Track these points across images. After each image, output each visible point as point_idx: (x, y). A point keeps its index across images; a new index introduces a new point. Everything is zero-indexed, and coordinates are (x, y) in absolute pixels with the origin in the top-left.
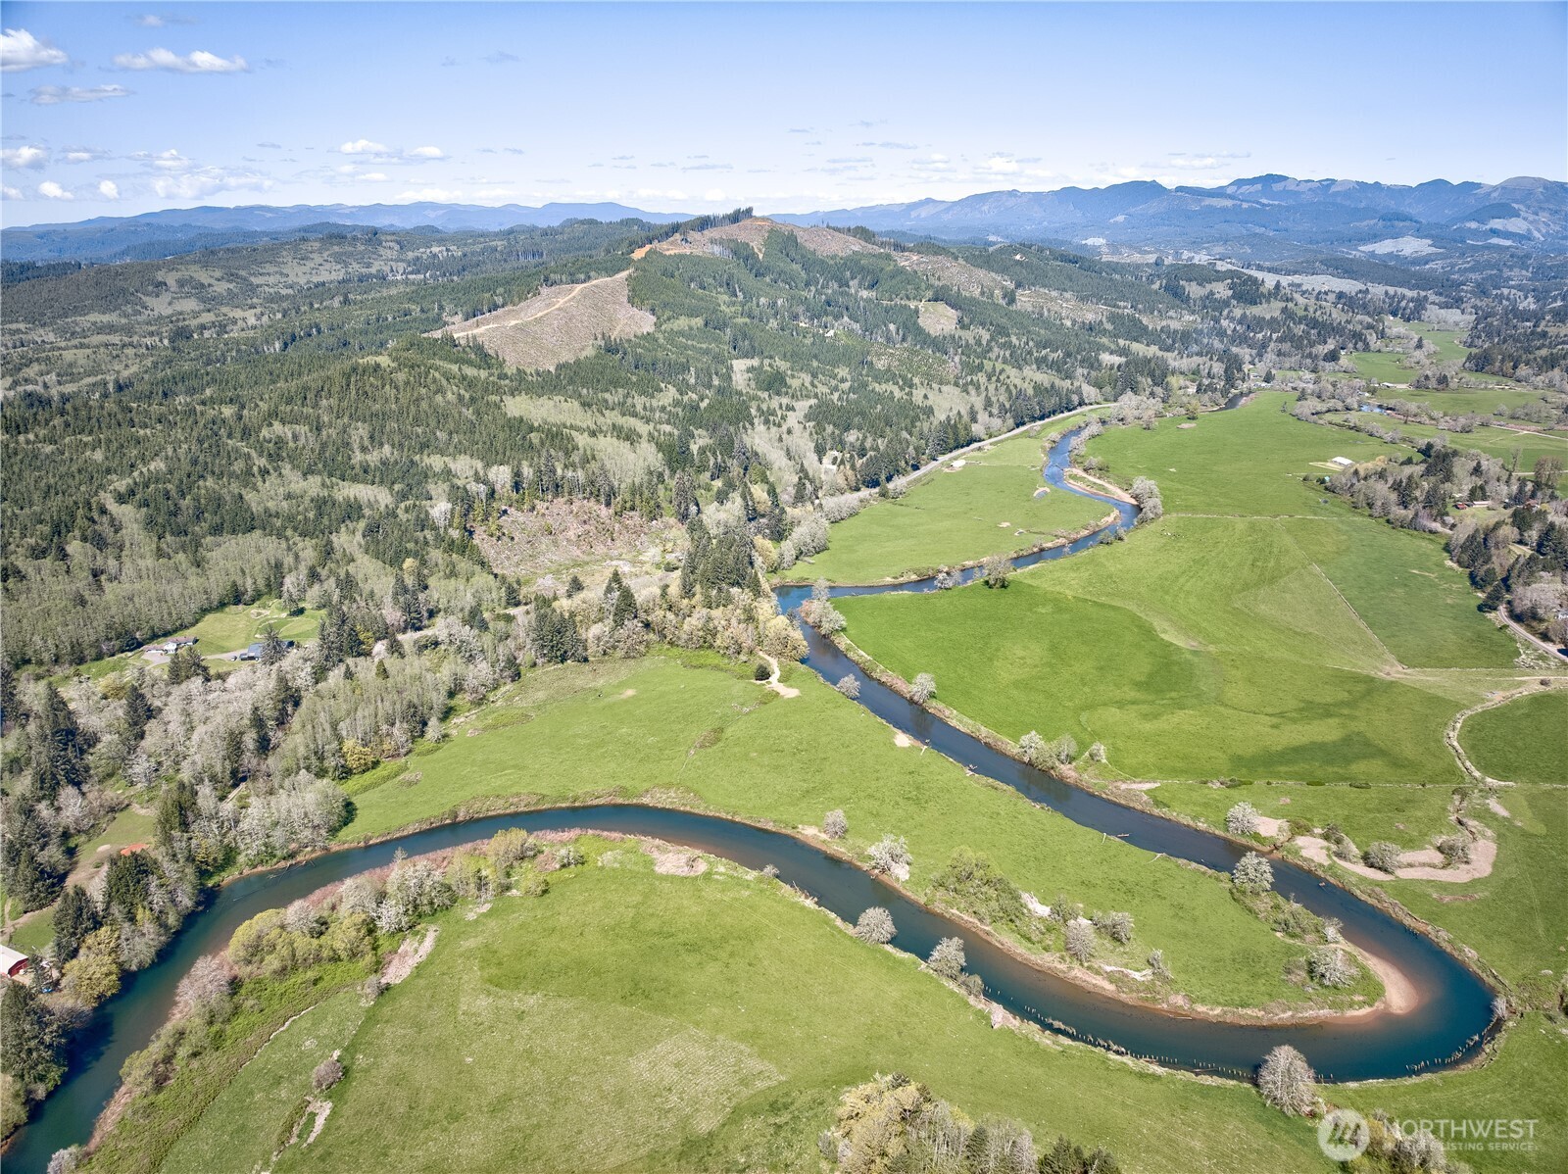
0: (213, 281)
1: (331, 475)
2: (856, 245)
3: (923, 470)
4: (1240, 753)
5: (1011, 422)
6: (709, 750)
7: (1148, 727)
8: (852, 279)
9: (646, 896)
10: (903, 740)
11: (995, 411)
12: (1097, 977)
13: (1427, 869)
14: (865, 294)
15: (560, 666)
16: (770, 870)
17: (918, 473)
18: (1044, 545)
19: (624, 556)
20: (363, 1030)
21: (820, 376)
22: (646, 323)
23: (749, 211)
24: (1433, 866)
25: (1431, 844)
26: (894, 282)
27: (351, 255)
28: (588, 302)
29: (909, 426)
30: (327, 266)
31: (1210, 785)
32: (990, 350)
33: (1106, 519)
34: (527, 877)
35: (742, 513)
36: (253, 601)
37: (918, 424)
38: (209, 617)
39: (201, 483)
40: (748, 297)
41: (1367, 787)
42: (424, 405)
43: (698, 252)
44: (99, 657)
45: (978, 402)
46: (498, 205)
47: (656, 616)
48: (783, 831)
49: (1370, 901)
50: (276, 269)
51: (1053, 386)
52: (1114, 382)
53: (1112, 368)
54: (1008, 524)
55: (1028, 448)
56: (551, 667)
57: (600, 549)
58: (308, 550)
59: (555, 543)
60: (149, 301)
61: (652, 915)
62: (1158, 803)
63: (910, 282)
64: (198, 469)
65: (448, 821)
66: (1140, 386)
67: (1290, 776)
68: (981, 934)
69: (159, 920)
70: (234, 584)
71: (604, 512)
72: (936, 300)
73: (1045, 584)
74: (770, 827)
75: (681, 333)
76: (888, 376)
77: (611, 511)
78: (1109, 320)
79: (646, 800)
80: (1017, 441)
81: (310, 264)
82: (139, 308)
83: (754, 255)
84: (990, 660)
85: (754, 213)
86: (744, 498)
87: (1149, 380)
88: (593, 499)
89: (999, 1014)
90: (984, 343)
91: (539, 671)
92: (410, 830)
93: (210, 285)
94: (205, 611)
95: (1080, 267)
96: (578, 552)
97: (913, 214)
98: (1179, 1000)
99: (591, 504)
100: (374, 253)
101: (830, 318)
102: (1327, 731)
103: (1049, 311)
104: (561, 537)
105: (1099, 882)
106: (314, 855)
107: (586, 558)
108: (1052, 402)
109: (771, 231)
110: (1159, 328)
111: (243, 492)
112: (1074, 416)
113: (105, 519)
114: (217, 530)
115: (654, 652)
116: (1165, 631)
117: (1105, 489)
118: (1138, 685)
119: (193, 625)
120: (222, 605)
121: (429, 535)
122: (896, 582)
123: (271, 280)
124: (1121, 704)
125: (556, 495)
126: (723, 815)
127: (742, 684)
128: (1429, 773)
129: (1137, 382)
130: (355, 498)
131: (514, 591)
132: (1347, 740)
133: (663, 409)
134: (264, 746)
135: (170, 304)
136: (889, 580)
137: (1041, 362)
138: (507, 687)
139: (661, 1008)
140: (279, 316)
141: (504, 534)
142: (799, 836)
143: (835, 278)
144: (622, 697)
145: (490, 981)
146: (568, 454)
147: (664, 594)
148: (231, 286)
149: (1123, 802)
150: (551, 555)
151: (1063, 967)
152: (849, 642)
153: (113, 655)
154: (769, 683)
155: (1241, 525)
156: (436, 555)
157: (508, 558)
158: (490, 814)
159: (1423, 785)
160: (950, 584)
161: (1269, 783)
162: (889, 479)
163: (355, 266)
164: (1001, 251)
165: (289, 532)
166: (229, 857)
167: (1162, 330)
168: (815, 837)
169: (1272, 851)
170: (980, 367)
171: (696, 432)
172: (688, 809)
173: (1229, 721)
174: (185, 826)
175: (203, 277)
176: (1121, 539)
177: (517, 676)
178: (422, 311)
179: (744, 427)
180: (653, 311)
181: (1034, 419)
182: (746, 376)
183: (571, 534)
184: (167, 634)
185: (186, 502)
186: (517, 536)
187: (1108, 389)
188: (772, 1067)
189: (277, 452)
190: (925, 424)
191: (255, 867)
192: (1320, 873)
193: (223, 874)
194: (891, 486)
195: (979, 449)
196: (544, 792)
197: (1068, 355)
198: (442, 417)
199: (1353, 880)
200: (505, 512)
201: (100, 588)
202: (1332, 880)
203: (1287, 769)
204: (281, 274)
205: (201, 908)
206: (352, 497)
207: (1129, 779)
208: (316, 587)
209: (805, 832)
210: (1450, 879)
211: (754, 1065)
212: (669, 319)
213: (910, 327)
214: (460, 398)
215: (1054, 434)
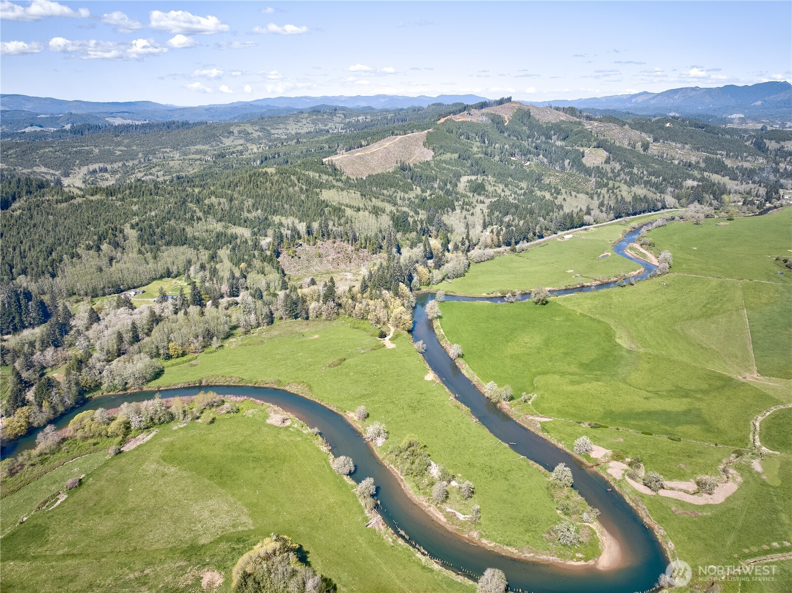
0: (254, 132)
1: (230, 222)
2: (563, 117)
3: (545, 239)
4: (614, 409)
5: (612, 215)
6: (332, 369)
7: (571, 388)
8: (554, 135)
9: (254, 432)
10: (430, 376)
11: (604, 209)
12: (440, 514)
13: (682, 493)
14: (559, 143)
15: (294, 320)
16: (316, 430)
17: (542, 240)
18: (585, 284)
19: (352, 271)
20: (100, 468)
21: (510, 186)
22: (428, 155)
23: (509, 100)
24: (686, 492)
25: (695, 479)
26: (577, 136)
27: (318, 120)
28: (401, 145)
29: (545, 215)
30: (308, 125)
31: (582, 424)
32: (619, 175)
33: (633, 273)
34: (209, 415)
35: (422, 254)
36: (176, 277)
37: (551, 214)
38: (155, 282)
39: (168, 222)
40: (490, 144)
41: (679, 440)
42: (283, 192)
43: (474, 120)
44: (104, 295)
45: (595, 203)
46: (415, 96)
47: (343, 300)
48: (340, 413)
49: (632, 504)
50: (284, 126)
51: (645, 197)
52: (688, 196)
53: (688, 188)
54: (572, 271)
55: (616, 230)
56: (289, 321)
57: (342, 266)
58: (205, 255)
59: (321, 262)
60: (224, 140)
61: (250, 442)
62: (544, 429)
63: (586, 138)
64: (170, 215)
65: (197, 385)
66: (705, 200)
67: (635, 427)
68: (399, 479)
69: (53, 408)
70: (168, 269)
71: (350, 248)
72: (598, 147)
73: (569, 306)
74: (335, 410)
75: (445, 162)
76: (548, 188)
77: (353, 248)
78: (704, 161)
79: (287, 388)
80: (612, 226)
81: (300, 124)
82: (219, 143)
83: (503, 122)
84: (508, 342)
85: (512, 100)
86: (425, 246)
87: (711, 196)
88: (346, 242)
89: (376, 520)
90: (616, 171)
91: (283, 321)
92: (179, 386)
93: (252, 133)
94: (154, 279)
95: (705, 131)
96: (331, 267)
97: (633, 100)
98: (475, 534)
99: (344, 244)
100: (330, 119)
101: (532, 156)
102: (676, 405)
103: (667, 155)
104: (325, 259)
105: (478, 465)
106: (135, 391)
107: (334, 270)
108: (644, 205)
109: (519, 109)
110: (735, 167)
111: (186, 228)
112: (655, 214)
113: (121, 235)
114: (168, 244)
115: (340, 319)
116: (620, 338)
117: (645, 256)
118: (581, 365)
119: (147, 284)
120: (162, 277)
121: (256, 253)
122: (488, 296)
123: (280, 131)
124: (563, 374)
125: (329, 239)
126: (317, 401)
127: (371, 338)
128: (727, 438)
129: (703, 197)
130: (236, 233)
131: (286, 282)
132: (686, 413)
133: (409, 199)
134: (136, 339)
135: (232, 141)
136: (484, 295)
137: (647, 183)
138: (264, 327)
139: (223, 485)
140: (267, 148)
141: (296, 255)
142: (345, 416)
143: (543, 134)
144: (312, 338)
145: (162, 458)
146: (339, 219)
147: (350, 290)
148: (260, 134)
149: (526, 426)
150: (317, 267)
151: (426, 504)
152: (439, 324)
153: (110, 295)
154: (384, 340)
155: (714, 282)
156: (257, 263)
157: (295, 267)
158: (217, 384)
159: (716, 445)
160: (513, 300)
161: (618, 429)
162: (517, 243)
163: (320, 125)
164: (657, 122)
165: (200, 247)
166: (98, 386)
167: (737, 168)
168: (352, 418)
169: (592, 467)
170: (606, 185)
171: (420, 212)
172: (303, 395)
173: (621, 392)
174: (79, 369)
175: (250, 129)
176: (632, 285)
177: (271, 322)
178: (329, 147)
179: (448, 211)
180: (434, 149)
181: (628, 215)
182: (466, 184)
183: (330, 258)
184: (134, 288)
185: (158, 230)
186: (303, 257)
187: (684, 201)
188: (251, 522)
189: (209, 211)
190: (555, 214)
191: (110, 392)
192: (612, 483)
193: (95, 393)
194: (518, 247)
195: (586, 229)
196: (244, 377)
197: (664, 180)
198: (289, 197)
199: (629, 491)
200: (301, 245)
201: (111, 265)
202: (617, 488)
203: (635, 422)
204: (286, 128)
205: (77, 406)
206: (234, 233)
207: (536, 414)
208: (202, 273)
209: (349, 415)
210: (691, 502)
211: (244, 519)
212: (440, 154)
213: (577, 161)
214: (301, 189)
215: (635, 224)
